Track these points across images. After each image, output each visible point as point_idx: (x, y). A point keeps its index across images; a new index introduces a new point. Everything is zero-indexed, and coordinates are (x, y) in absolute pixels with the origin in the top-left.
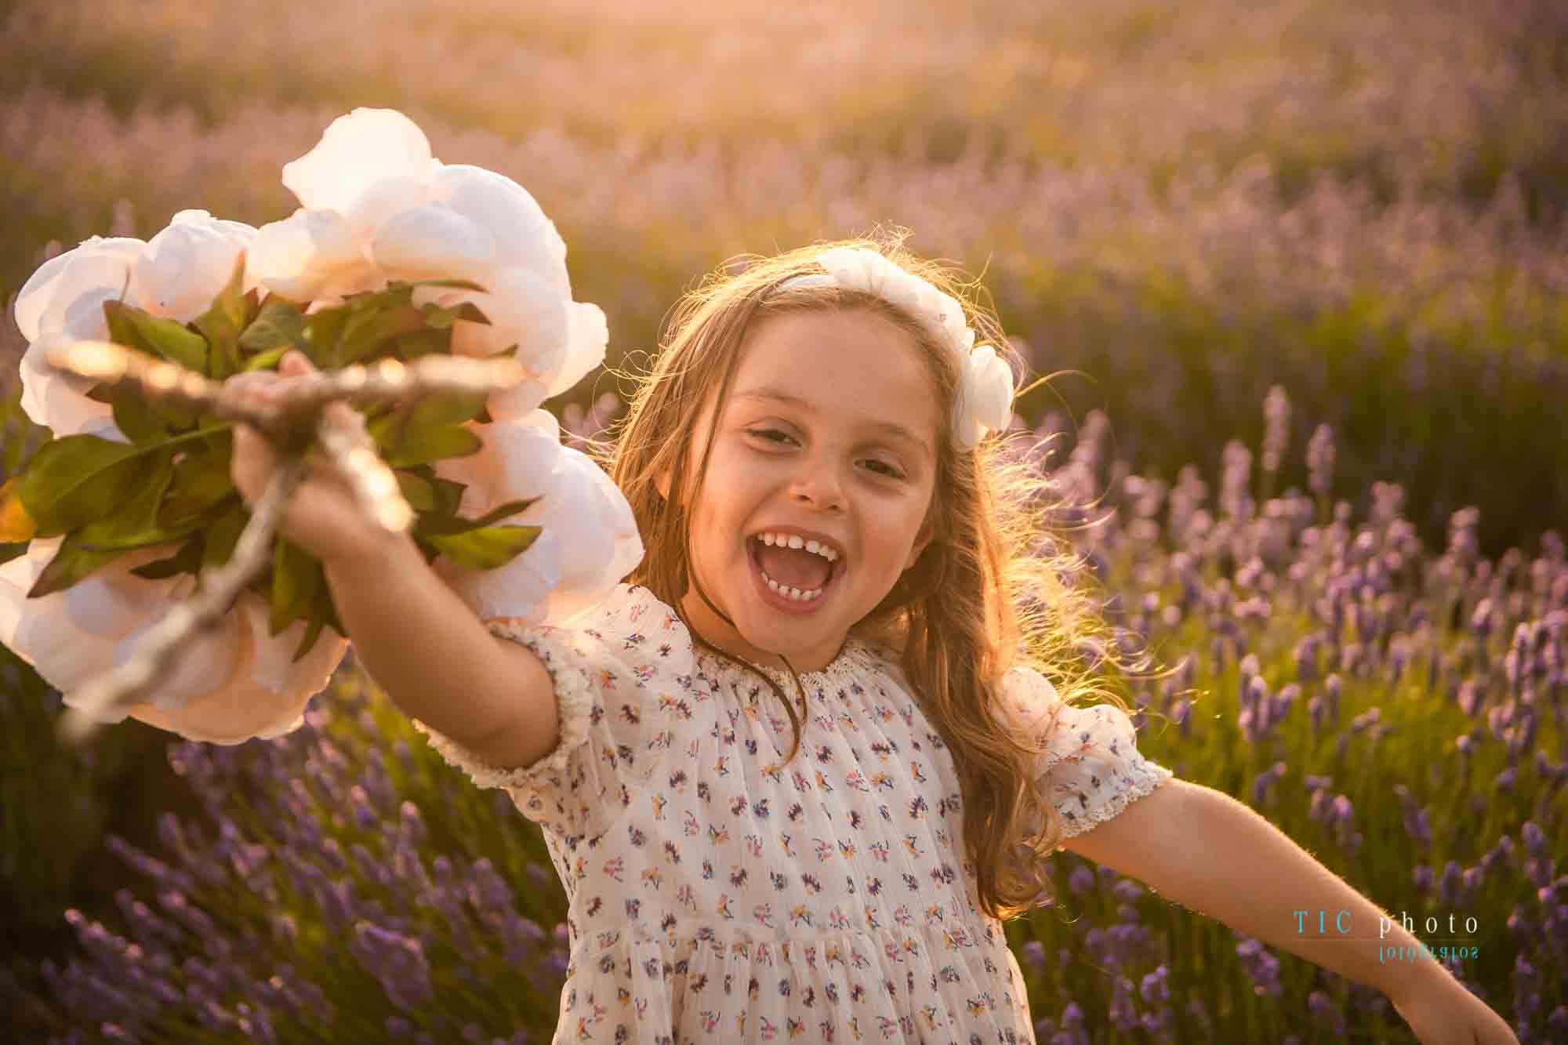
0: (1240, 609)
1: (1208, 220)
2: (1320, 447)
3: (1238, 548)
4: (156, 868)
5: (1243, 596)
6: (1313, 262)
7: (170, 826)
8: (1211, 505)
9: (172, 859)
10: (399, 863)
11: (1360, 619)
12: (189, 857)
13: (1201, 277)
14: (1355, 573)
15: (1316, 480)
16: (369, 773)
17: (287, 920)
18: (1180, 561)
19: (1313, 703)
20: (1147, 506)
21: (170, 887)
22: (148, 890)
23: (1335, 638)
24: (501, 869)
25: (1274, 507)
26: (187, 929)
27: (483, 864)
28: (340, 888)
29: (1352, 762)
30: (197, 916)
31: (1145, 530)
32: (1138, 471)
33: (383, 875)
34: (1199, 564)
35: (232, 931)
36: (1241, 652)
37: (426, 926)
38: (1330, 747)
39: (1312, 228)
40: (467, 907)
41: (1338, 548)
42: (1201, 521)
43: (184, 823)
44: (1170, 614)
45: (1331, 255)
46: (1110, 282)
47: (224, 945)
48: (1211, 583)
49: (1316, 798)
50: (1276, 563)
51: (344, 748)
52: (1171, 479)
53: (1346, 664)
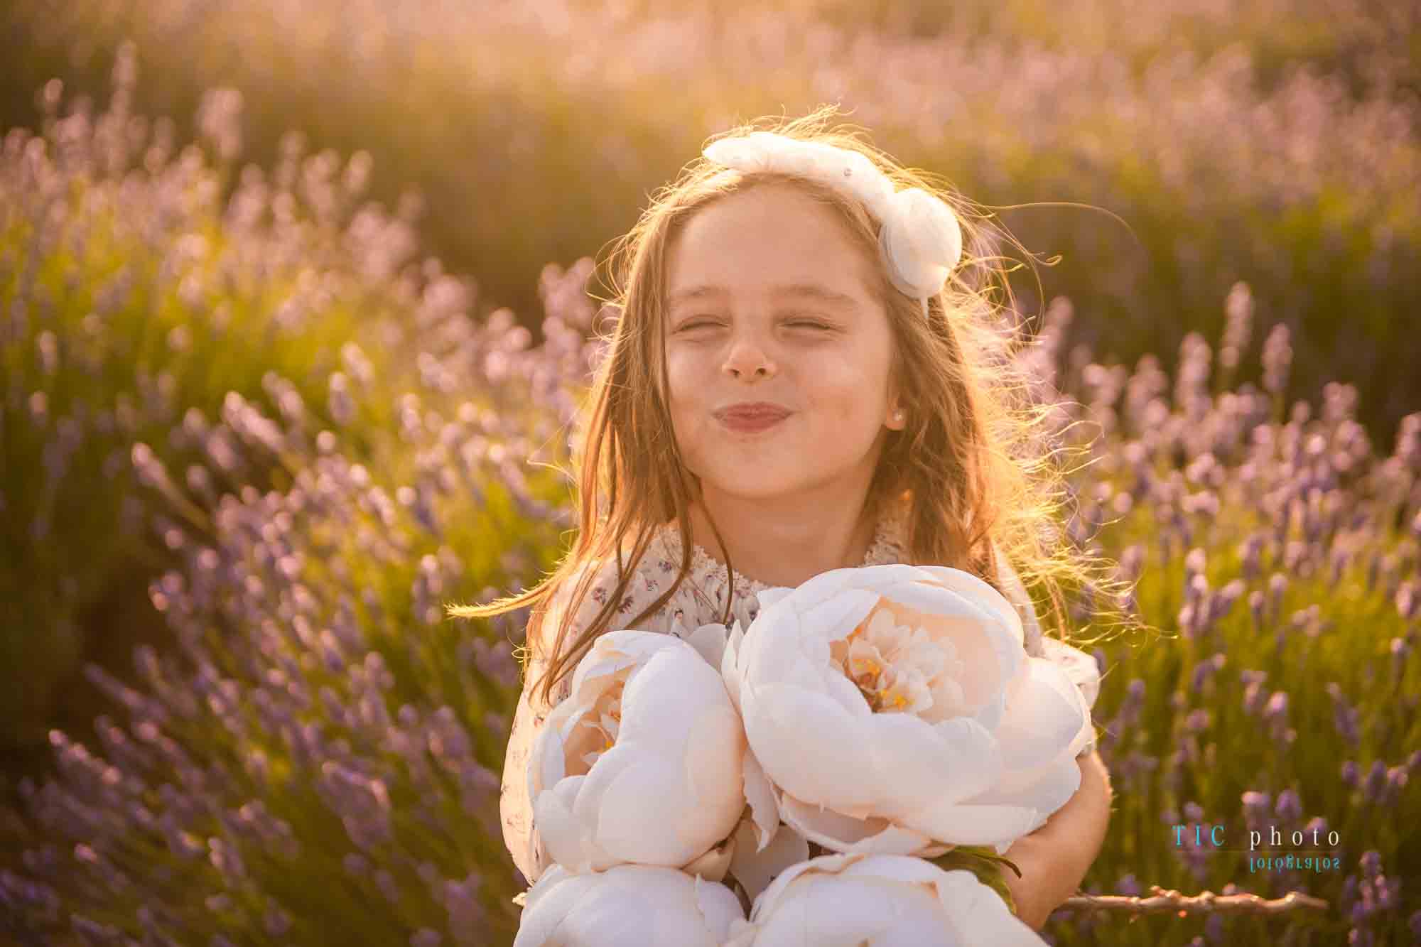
0: (1190, 502)
1: (1183, 108)
2: (1277, 348)
3: (1192, 442)
4: (130, 698)
5: (1194, 489)
6: (1284, 158)
7: (148, 660)
8: (1169, 396)
9: (145, 689)
10: (365, 707)
11: (1307, 520)
12: (162, 687)
13: (1172, 164)
14: (1304, 476)
15: (1272, 379)
16: (338, 618)
17: (256, 756)
18: (1134, 451)
19: (1255, 598)
20: (1106, 394)
21: (142, 715)
22: (125, 719)
23: (1281, 537)
24: (462, 717)
25: (1229, 402)
26: (159, 757)
27: (446, 713)
28: (309, 731)
29: (1289, 658)
30: (168, 747)
31: (1101, 417)
32: (1099, 359)
33: (349, 717)
34: (1151, 457)
35: (202, 762)
36: (1188, 545)
37: (388, 768)
38: (1268, 643)
39: (1286, 123)
40: (430, 756)
41: (1289, 449)
42: (1155, 412)
43: (160, 655)
44: (1122, 501)
45: (1303, 150)
46: (1082, 164)
47: (196, 776)
48: (1164, 477)
49: (1251, 692)
50: (1228, 457)
51: (317, 593)
52: (1131, 367)
53: (1289, 563)
